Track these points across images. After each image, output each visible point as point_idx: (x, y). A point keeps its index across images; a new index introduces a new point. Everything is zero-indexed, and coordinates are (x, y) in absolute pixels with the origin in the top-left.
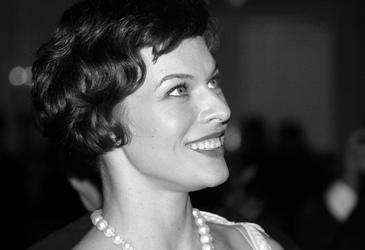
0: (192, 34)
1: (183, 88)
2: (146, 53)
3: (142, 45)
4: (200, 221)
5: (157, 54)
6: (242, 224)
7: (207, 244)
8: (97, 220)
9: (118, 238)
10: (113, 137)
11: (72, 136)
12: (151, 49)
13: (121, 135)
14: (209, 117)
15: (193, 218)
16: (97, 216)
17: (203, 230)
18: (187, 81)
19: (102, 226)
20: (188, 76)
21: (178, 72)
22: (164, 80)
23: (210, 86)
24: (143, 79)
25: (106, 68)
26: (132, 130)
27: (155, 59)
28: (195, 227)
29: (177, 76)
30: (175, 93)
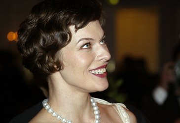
0: (94, 20)
1: (89, 45)
2: (72, 28)
3: (70, 24)
4: (94, 104)
5: (77, 29)
6: (115, 104)
7: (97, 115)
8: (45, 104)
9: (54, 113)
10: (55, 66)
11: (36, 66)
12: (74, 26)
13: (59, 66)
14: (100, 58)
15: (91, 103)
16: (45, 103)
17: (95, 108)
18: (91, 41)
19: (47, 107)
20: (91, 39)
21: (87, 37)
22: (80, 40)
23: (101, 43)
24: (70, 40)
25: (53, 34)
26: (65, 63)
27: (76, 31)
28: (91, 107)
29: (86, 39)
30: (85, 47)
